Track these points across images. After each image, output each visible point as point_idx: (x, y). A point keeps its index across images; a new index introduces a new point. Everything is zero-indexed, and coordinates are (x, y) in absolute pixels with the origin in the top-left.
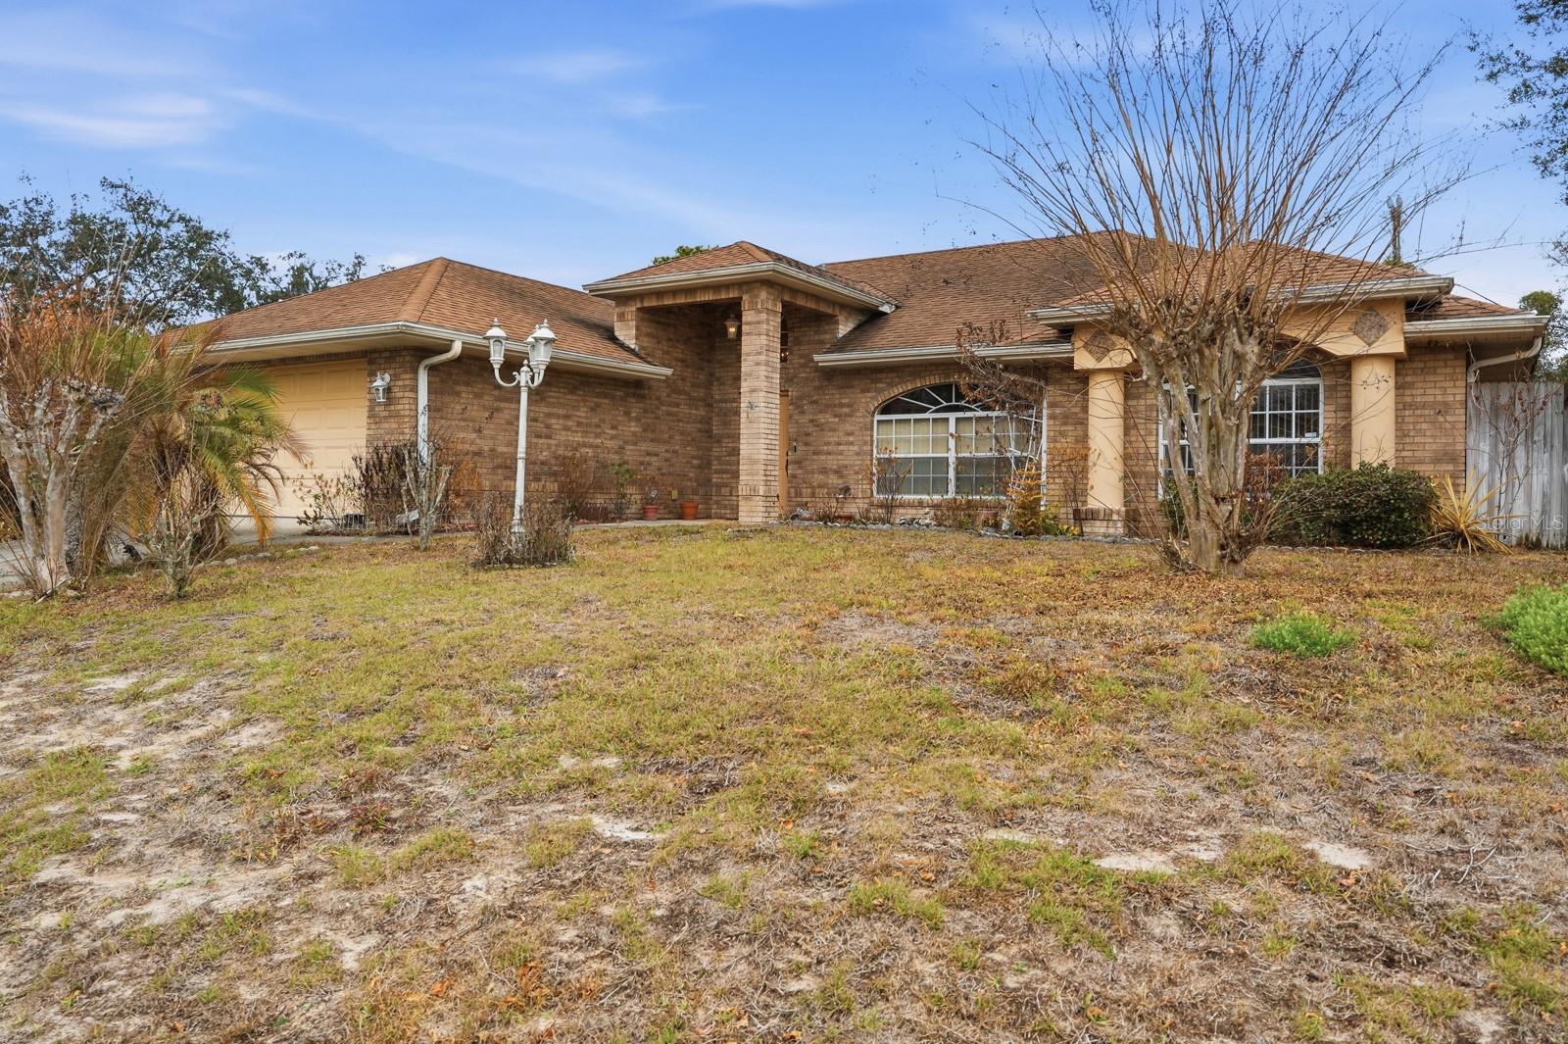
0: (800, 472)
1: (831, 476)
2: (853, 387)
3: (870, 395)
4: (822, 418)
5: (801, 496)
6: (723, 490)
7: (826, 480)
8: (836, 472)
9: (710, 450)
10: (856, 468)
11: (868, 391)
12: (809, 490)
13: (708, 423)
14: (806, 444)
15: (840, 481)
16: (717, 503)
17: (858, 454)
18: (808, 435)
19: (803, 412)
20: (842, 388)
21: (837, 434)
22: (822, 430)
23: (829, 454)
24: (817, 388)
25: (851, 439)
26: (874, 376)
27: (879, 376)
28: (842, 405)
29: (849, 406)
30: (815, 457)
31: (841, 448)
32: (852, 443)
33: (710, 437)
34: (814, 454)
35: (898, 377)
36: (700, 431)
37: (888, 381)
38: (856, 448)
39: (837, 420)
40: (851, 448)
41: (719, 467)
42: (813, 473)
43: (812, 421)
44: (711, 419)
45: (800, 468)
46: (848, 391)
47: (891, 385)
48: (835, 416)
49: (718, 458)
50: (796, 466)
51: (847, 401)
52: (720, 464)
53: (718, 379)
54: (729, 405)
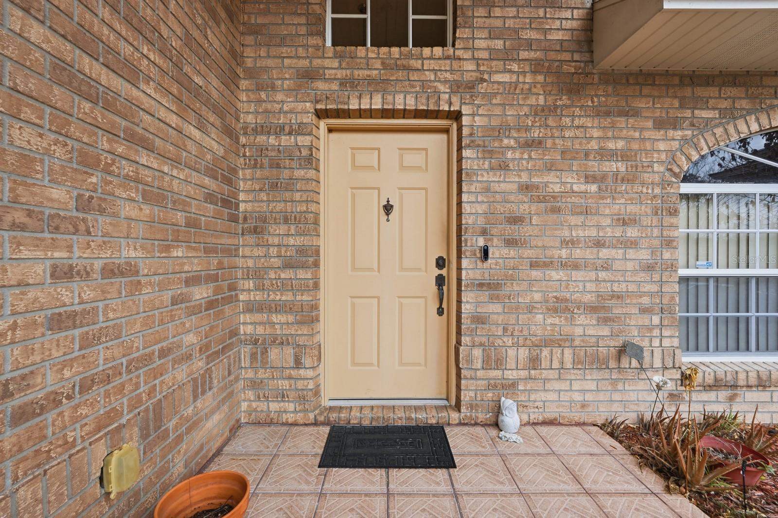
0: (497, 308)
1: (581, 320)
2: (635, 113)
3: (679, 134)
4: (553, 183)
5: (500, 363)
6: (274, 354)
7: (566, 330)
8: (593, 309)
9: (233, 252)
10: (646, 300)
11: (675, 124)
12: (523, 353)
13: (229, 182)
14: (511, 243)
15: (605, 331)
16: (255, 384)
17: (649, 268)
18: (515, 220)
19: (504, 167)
20: (608, 114)
21: (593, 220)
22: (556, 210)
23: (576, 267)
24: (538, 112)
25: (632, 232)
26: (688, 91)
27: (700, 91)
28: (604, 154)
29: (624, 156)
30: (536, 274)
31: (604, 253)
32: (633, 244)
33: (234, 219)
34: (534, 265)
35: (751, 97)
36: (210, 198)
37: (724, 104)
38: (644, 255)
39: (594, 188)
40: (631, 253)
41: (259, 296)
42: (530, 309)
43: (526, 188)
44: (234, 171)
45: (493, 299)
46: (621, 121)
47: (730, 115)
48: (590, 179)
49: (257, 274)
50: (485, 295)
51: (620, 144)
52: (260, 288)
53: (251, 74)
54: (286, 141)
